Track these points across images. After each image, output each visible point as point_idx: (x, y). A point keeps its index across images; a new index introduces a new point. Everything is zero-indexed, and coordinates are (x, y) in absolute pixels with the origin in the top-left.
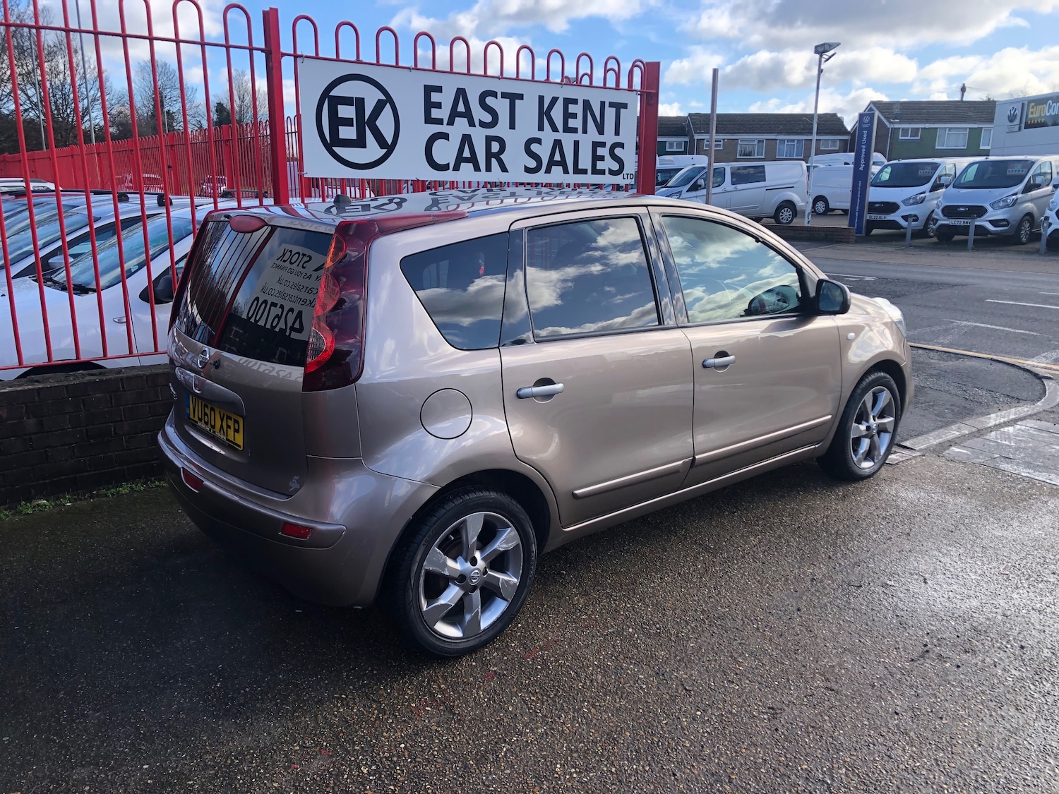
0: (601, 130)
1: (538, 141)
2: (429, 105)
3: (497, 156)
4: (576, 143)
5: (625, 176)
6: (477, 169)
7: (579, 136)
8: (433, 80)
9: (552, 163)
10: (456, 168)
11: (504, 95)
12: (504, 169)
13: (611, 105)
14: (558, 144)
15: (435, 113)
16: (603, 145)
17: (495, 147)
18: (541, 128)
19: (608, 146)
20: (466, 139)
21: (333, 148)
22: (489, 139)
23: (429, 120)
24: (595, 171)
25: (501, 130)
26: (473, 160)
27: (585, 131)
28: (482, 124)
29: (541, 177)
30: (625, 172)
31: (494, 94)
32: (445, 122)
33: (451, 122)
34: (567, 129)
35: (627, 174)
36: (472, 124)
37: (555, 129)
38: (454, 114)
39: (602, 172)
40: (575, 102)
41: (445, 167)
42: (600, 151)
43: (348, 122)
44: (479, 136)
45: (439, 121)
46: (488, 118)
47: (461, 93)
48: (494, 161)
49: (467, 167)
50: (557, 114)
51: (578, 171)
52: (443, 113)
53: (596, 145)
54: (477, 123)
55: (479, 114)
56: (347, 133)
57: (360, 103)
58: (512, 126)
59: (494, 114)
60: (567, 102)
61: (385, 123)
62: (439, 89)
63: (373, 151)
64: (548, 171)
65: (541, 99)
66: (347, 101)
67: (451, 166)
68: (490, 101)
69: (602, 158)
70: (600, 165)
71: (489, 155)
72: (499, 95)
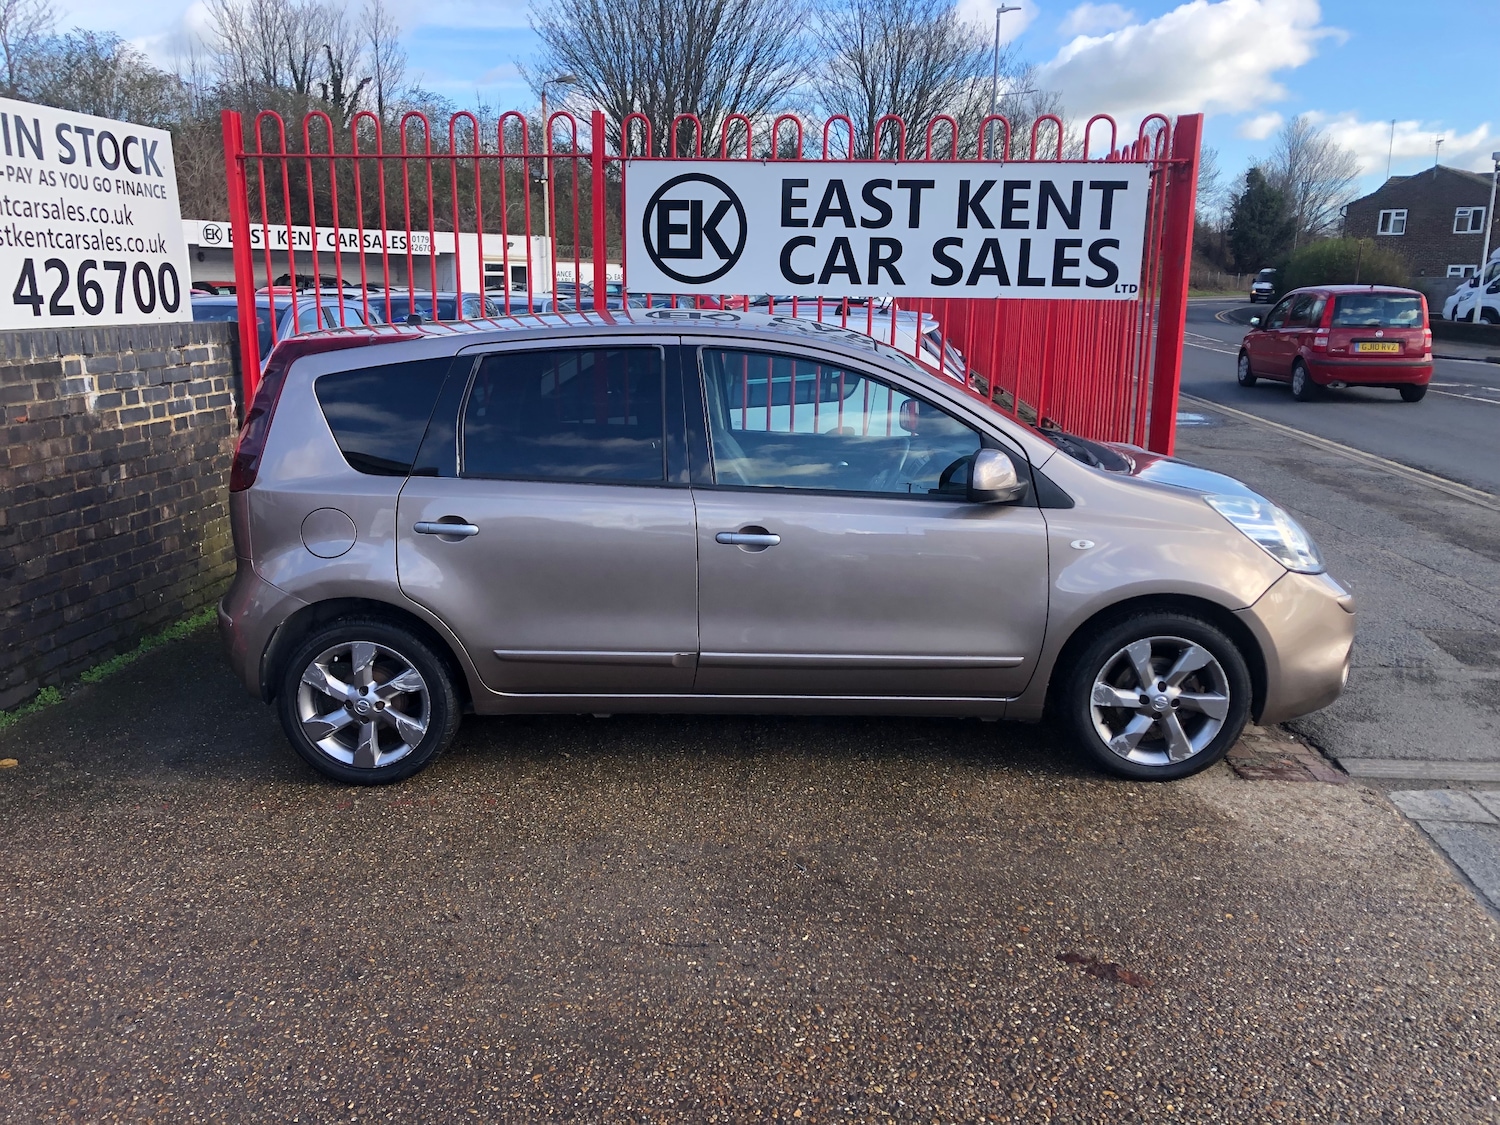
0: (1072, 221)
1: (958, 242)
2: (788, 203)
3: (888, 264)
4: (1025, 245)
5: (1120, 289)
6: (855, 280)
7: (1031, 232)
8: (793, 171)
9: (979, 270)
10: (824, 279)
11: (902, 184)
12: (897, 279)
13: (1094, 185)
14: (991, 245)
15: (797, 213)
16: (1077, 243)
17: (885, 252)
18: (962, 223)
19: (1087, 244)
20: (841, 243)
21: (662, 260)
22: (875, 243)
23: (787, 221)
24: (1058, 280)
25: (898, 228)
26: (851, 270)
27: (1042, 224)
28: (866, 223)
29: (959, 290)
30: (1119, 282)
31: (887, 184)
32: (811, 223)
33: (819, 222)
34: (1007, 223)
35: (1125, 286)
36: (850, 223)
37: (986, 223)
38: (824, 212)
39: (1075, 283)
40: (1026, 185)
41: (809, 279)
42: (1070, 253)
43: (680, 229)
44: (860, 241)
45: (803, 223)
46: (875, 215)
47: (836, 186)
48: (882, 271)
49: (840, 280)
50: (992, 204)
51: (1024, 280)
52: (810, 213)
53: (1061, 245)
54: (858, 222)
55: (861, 209)
56: (680, 242)
57: (697, 207)
58: (914, 222)
59: (885, 209)
60: (1010, 187)
61: (728, 230)
62: (804, 183)
63: (711, 261)
64: (973, 281)
65: (965, 186)
66: (681, 205)
67: (817, 278)
68: (879, 193)
69: (1075, 263)
70: (1068, 273)
71: (875, 262)
72: (895, 184)
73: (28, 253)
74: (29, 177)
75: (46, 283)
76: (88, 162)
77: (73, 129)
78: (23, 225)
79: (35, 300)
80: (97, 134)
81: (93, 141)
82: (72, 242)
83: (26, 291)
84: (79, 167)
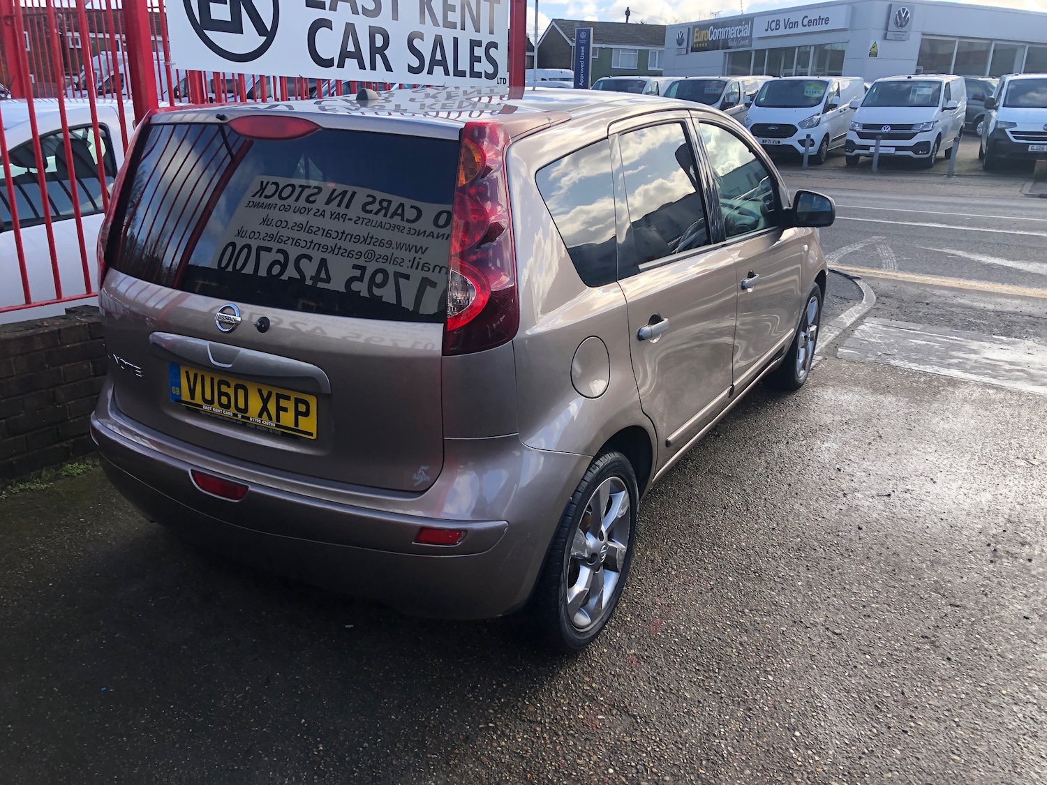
0: (477, 25)
3: (381, 51)
4: (456, 40)
5: (500, 81)
6: (362, 66)
7: (458, 32)
9: (434, 62)
10: (341, 65)
12: (389, 68)
14: (439, 40)
16: (479, 44)
17: (379, 41)
18: (423, 21)
19: (484, 45)
20: (350, 29)
21: (204, 31)
22: (373, 32)
23: (310, 3)
25: (385, 19)
26: (357, 55)
28: (366, 12)
29: (423, 78)
30: (499, 76)
32: (328, 6)
33: (333, 7)
34: (447, 23)
36: (355, 11)
39: (479, 75)
41: (330, 63)
42: (476, 51)
44: (362, 25)
45: (321, 5)
46: (371, 5)
48: (378, 58)
49: (351, 63)
50: (437, 5)
53: (472, 44)
54: (360, 10)
56: (220, 12)
58: (395, 17)
63: (249, 39)
64: (430, 71)
67: (336, 62)
69: (479, 59)
71: (374, 50)
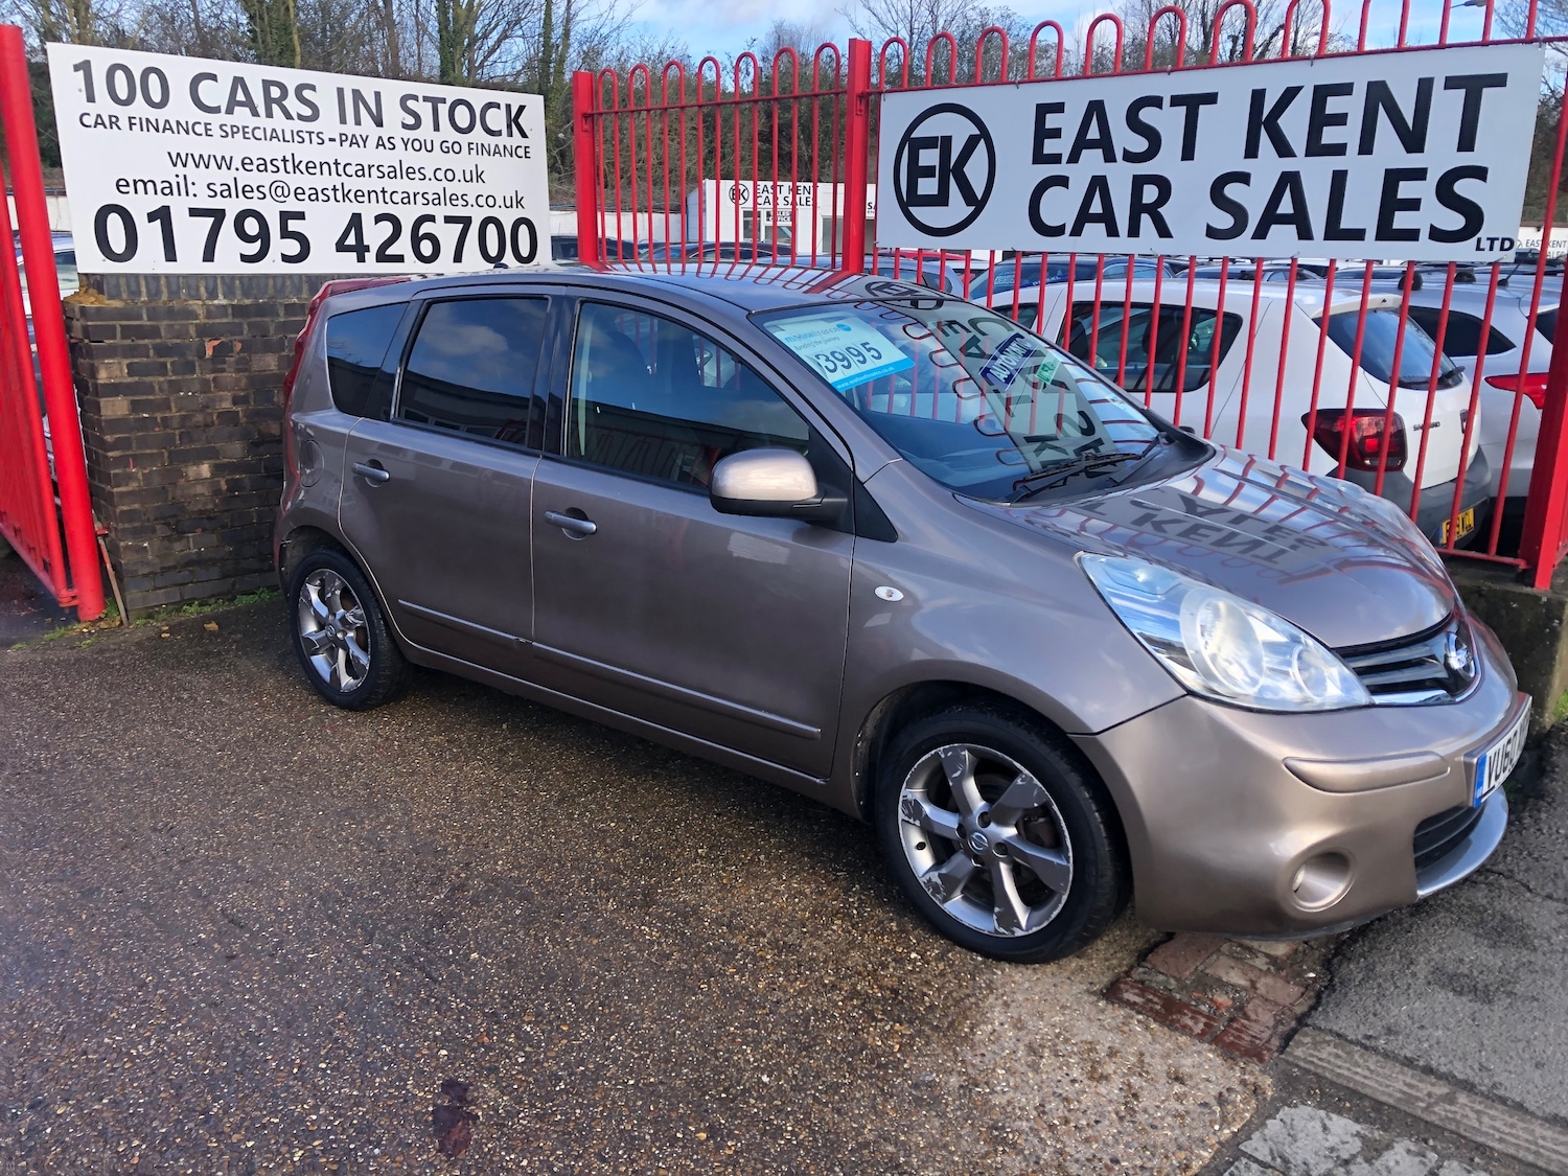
0: (1413, 139)
1: (1244, 178)
2: (1042, 133)
3: (1153, 210)
4: (1339, 179)
5: (1485, 244)
6: (1112, 232)
7: (1350, 161)
8: (1049, 93)
9: (1270, 217)
10: (1077, 231)
12: (1163, 231)
13: (1452, 83)
14: (1290, 181)
15: (1050, 146)
16: (1419, 174)
17: (1150, 194)
18: (1251, 151)
19: (1434, 176)
20: (1099, 184)
21: (910, 208)
22: (1139, 182)
23: (1039, 157)
24: (1386, 232)
25: (1166, 163)
26: (1108, 219)
27: (1366, 147)
28: (1130, 157)
29: (1243, 247)
30: (1483, 234)
31: (1156, 102)
32: (1065, 158)
33: (1074, 158)
34: (1315, 148)
35: (1492, 240)
36: (1110, 157)
37: (1283, 149)
38: (1081, 143)
39: (1411, 235)
40: (1345, 89)
41: (1058, 231)
42: (1406, 190)
43: (928, 172)
44: (1120, 178)
45: (1055, 159)
46: (1140, 144)
47: (1096, 109)
48: (1146, 219)
49: (1095, 231)
50: (1295, 123)
51: (1334, 232)
52: (1061, 146)
53: (1393, 177)
54: (1119, 154)
55: (1125, 139)
56: (929, 186)
57: (946, 143)
58: (1188, 153)
59: (1154, 138)
60: (1322, 93)
61: (976, 171)
62: (1058, 108)
63: (957, 209)
64: (1261, 233)
65: (1258, 96)
66: (930, 143)
67: (1068, 230)
68: (1147, 115)
69: (1413, 205)
70: (1402, 220)
71: (1137, 208)
72: (1166, 102)
73: (356, 208)
74: (365, 143)
75: (375, 235)
76: (437, 128)
77: (421, 99)
78: (353, 184)
79: (361, 250)
80: (449, 103)
81: (443, 109)
82: (408, 199)
83: (351, 240)
84: (425, 132)
